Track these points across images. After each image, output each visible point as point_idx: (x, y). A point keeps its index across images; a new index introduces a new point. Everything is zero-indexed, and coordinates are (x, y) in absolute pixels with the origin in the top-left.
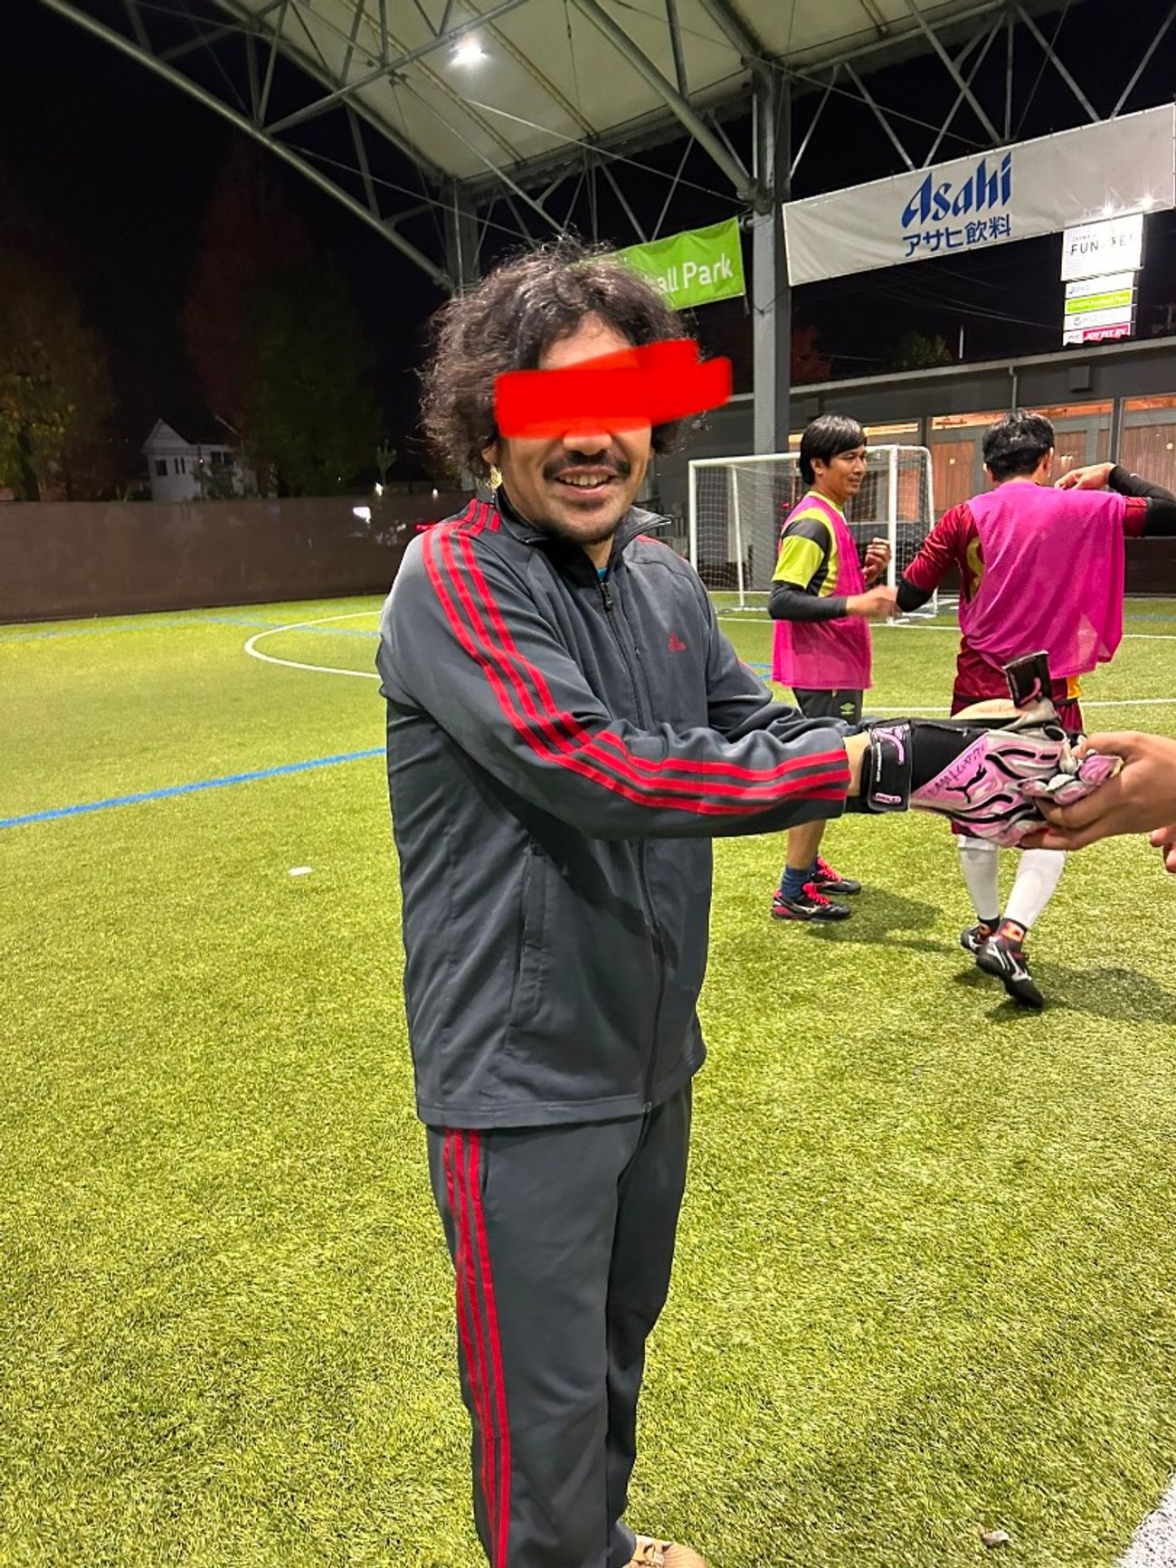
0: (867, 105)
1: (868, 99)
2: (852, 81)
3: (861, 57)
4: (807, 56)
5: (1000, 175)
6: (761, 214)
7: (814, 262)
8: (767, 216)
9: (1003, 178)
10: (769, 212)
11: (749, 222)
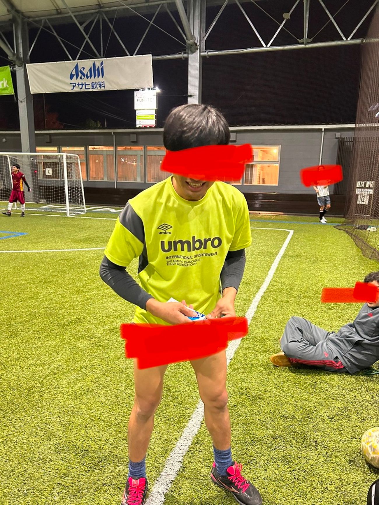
0: (55, 36)
1: (55, 34)
2: (49, 26)
3: (52, 19)
4: (31, 14)
5: (100, 68)
6: (19, 66)
7: (39, 86)
8: (21, 67)
9: (101, 69)
10: (22, 66)
11: (14, 69)
